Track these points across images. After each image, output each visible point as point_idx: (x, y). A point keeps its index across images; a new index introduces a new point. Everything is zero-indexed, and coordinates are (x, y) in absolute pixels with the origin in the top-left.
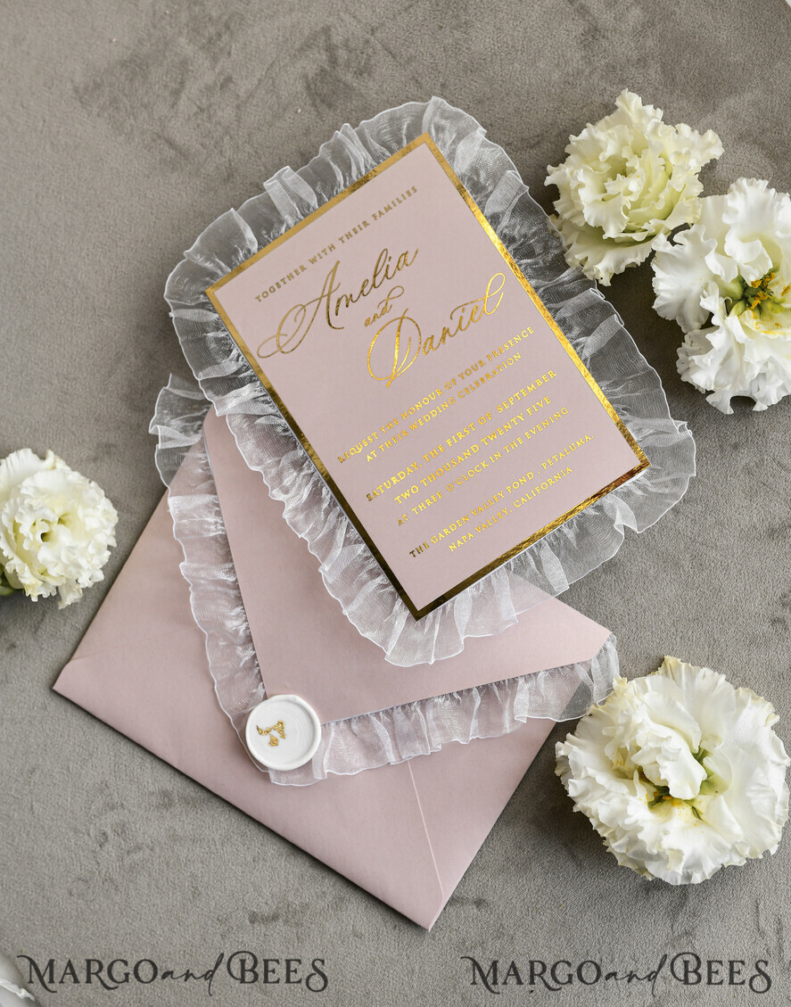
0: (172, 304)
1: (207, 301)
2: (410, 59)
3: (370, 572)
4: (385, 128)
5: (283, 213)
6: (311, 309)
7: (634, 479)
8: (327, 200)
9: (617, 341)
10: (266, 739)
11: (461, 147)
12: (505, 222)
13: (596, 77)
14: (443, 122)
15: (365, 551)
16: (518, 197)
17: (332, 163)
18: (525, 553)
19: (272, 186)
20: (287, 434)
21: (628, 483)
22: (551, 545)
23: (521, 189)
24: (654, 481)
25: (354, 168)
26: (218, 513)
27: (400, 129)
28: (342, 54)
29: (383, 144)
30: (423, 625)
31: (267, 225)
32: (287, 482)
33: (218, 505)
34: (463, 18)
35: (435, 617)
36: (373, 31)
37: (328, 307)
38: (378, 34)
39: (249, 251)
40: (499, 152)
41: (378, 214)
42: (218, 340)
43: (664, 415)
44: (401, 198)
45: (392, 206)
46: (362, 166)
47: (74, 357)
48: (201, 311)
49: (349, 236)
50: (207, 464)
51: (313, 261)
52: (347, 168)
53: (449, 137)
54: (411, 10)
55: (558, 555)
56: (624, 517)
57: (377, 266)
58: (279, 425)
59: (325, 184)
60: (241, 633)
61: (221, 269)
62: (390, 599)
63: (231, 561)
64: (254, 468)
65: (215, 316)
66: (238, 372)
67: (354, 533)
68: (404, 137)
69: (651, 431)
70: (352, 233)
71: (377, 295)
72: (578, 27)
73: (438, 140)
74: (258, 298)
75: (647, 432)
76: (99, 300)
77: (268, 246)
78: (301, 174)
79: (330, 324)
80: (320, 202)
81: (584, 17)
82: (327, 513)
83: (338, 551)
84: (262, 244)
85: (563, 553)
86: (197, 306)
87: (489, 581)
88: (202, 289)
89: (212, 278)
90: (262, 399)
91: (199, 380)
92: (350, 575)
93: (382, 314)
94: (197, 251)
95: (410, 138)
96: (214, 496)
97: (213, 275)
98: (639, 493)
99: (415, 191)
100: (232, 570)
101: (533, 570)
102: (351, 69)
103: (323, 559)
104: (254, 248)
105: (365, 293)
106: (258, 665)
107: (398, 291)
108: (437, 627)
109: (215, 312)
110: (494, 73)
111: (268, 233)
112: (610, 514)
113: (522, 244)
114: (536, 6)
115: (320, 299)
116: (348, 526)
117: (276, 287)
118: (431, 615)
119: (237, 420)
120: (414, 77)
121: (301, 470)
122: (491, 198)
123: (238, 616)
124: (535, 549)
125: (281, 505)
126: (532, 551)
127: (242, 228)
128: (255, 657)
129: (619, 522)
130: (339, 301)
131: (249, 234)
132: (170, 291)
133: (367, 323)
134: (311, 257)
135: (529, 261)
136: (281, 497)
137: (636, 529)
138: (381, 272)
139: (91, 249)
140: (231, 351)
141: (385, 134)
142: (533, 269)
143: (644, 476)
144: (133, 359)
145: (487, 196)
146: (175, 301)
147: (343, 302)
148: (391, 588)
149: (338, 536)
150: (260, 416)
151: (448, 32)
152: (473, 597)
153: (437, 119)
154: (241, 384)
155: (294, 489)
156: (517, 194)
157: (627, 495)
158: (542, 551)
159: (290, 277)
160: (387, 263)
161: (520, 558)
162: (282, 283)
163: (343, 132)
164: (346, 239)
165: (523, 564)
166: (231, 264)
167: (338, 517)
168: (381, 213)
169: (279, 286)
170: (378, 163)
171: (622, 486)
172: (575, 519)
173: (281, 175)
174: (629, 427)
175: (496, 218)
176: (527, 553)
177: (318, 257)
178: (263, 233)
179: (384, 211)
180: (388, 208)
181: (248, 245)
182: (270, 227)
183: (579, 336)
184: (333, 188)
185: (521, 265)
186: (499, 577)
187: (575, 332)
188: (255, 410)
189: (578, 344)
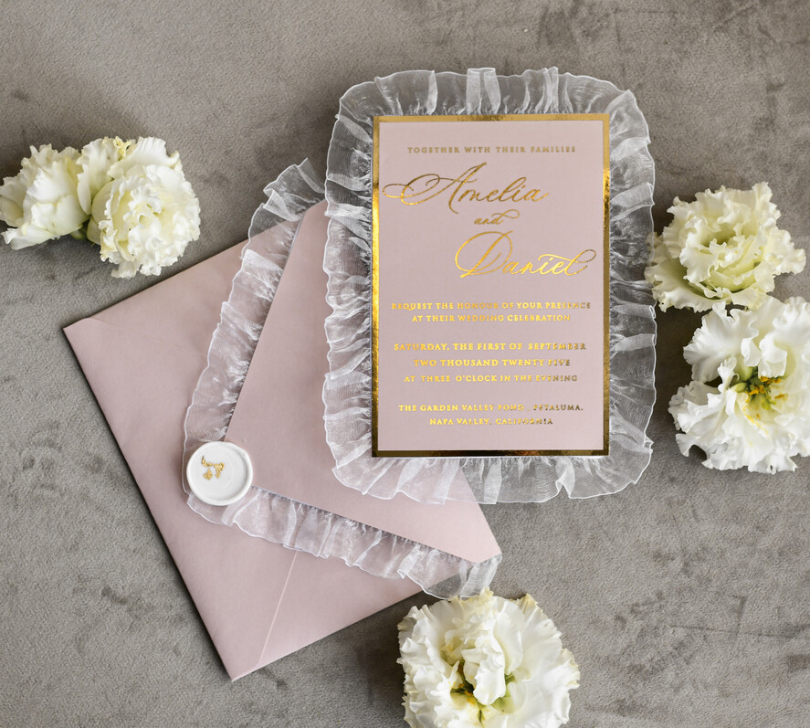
0: (342, 108)
1: (371, 125)
2: (629, 50)
3: (362, 400)
4: (581, 89)
5: (468, 99)
6: (443, 183)
7: (591, 457)
8: (506, 111)
9: (642, 354)
10: (204, 470)
11: (626, 143)
12: (621, 216)
13: (749, 156)
14: (625, 115)
15: (367, 383)
16: (643, 206)
17: (527, 89)
18: (481, 460)
19: (473, 74)
20: (366, 261)
21: (584, 457)
22: (503, 467)
23: (649, 201)
24: (604, 468)
25: (540, 103)
26: (276, 284)
27: (590, 97)
28: (584, 12)
29: (573, 100)
30: (375, 463)
31: (451, 100)
32: (344, 296)
33: (279, 278)
34: (686, 47)
35: (386, 463)
36: (617, 11)
37: (457, 191)
38: (619, 16)
39: (425, 110)
40: (650, 165)
41: (536, 149)
42: (361, 160)
43: (641, 427)
44: (560, 149)
45: (550, 150)
46: (548, 106)
47: (240, 95)
48: (362, 129)
49: (505, 150)
50: (290, 242)
51: (468, 150)
52: (536, 99)
53: (622, 129)
54: (654, 15)
55: (503, 476)
56: (567, 479)
57: (511, 185)
58: (365, 252)
59: (513, 99)
60: (236, 381)
61: (396, 109)
62: (363, 428)
63: (263, 324)
64: (326, 270)
65: (371, 141)
66: (361, 193)
67: (369, 365)
68: (590, 106)
69: (625, 432)
70: (509, 149)
71: (497, 206)
72: (761, 112)
73: (613, 124)
74: (410, 149)
75: (622, 431)
76: (286, 65)
77: (442, 116)
78: (499, 80)
79: (450, 203)
80: (501, 110)
81: (770, 107)
82: (359, 337)
83: (348, 371)
84: (439, 111)
85: (507, 477)
86: (360, 124)
87: (442, 463)
88: (372, 114)
89: (385, 111)
90: (365, 224)
91: (327, 178)
92: (345, 393)
93: (492, 222)
94: (386, 84)
95: (594, 110)
96: (279, 269)
97: (387, 109)
98: (588, 469)
99: (573, 150)
100: (259, 332)
101: (478, 475)
102: (582, 27)
103: (334, 369)
104: (431, 111)
105: (490, 199)
106: (232, 413)
107: (513, 214)
108: (385, 471)
109: (372, 138)
110: (682, 102)
111: (447, 107)
112: (558, 471)
113: (623, 241)
114: (742, 75)
115: (454, 181)
116: (366, 358)
117: (428, 150)
118: (385, 459)
119: (337, 228)
120: (623, 64)
121: (360, 294)
122: (623, 193)
123: (242, 368)
124: (490, 461)
125: (331, 311)
126: (486, 462)
127: (431, 88)
128: (234, 405)
129: (561, 481)
130: (467, 192)
131: (433, 98)
132: (346, 99)
133: (477, 222)
134: (468, 146)
135: (620, 256)
136: (334, 305)
137: (569, 493)
138: (510, 192)
139: (306, 23)
140: (365, 174)
141: (579, 94)
142: (618, 263)
143: (599, 460)
144: (283, 126)
145: (622, 190)
146: (345, 108)
147: (470, 195)
148: (369, 422)
149: (355, 359)
150: (355, 235)
151: (668, 50)
152: (423, 466)
153: (622, 109)
154: (357, 203)
155: (347, 305)
156: (643, 202)
157: (579, 465)
158: (494, 466)
159: (444, 150)
160: (520, 188)
161: (475, 460)
162: (434, 150)
163: (550, 73)
164: (501, 150)
165: (474, 466)
166: (405, 111)
167: (364, 346)
168: (538, 150)
169: (431, 151)
170: (560, 112)
171: (580, 457)
172: (531, 458)
173: (484, 71)
174: (611, 419)
175: (617, 209)
176: (483, 461)
177: (472, 150)
178: (445, 104)
179: (542, 150)
180: (546, 150)
181: (427, 104)
182: (452, 103)
183: (618, 332)
184: (516, 107)
185: (612, 255)
186: (451, 465)
187: (618, 328)
188: (355, 230)
189: (615, 337)
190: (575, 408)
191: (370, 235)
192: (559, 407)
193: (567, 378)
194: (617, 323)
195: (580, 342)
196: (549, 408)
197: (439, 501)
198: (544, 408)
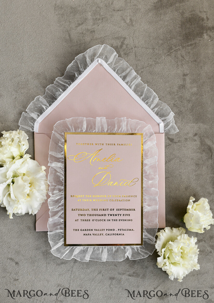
1: (64, 135)
3: (61, 227)
4: (134, 124)
5: (96, 127)
7: (137, 246)
8: (109, 131)
9: (154, 212)
11: (149, 143)
12: (147, 167)
14: (148, 133)
15: (63, 222)
17: (116, 124)
18: (100, 247)
19: (98, 119)
20: (62, 181)
21: (135, 246)
22: (108, 249)
23: (156, 162)
24: (141, 250)
25: (121, 129)
27: (137, 127)
29: (131, 128)
30: (65, 248)
32: (55, 192)
39: (82, 131)
41: (119, 144)
42: (60, 147)
45: (124, 145)
46: (123, 130)
48: (61, 137)
49: (109, 144)
51: (96, 144)
52: (119, 128)
55: (108, 252)
56: (129, 254)
58: (62, 178)
59: (111, 128)
61: (72, 129)
62: (61, 237)
64: (49, 183)
66: (60, 158)
67: (63, 216)
74: (77, 144)
75: (147, 237)
77: (87, 133)
78: (107, 121)
80: (107, 131)
82: (59, 206)
83: (56, 218)
84: (86, 131)
86: (60, 134)
87: (88, 248)
88: (65, 131)
90: (62, 169)
91: (49, 153)
92: (55, 225)
94: (69, 121)
97: (69, 130)
98: (136, 250)
99: (131, 145)
101: (100, 252)
103: (52, 217)
104: (84, 131)
107: (111, 166)
108: (68, 251)
109: (64, 140)
111: (90, 130)
112: (126, 251)
113: (148, 175)
116: (62, 213)
117: (83, 144)
118: (69, 247)
121: (60, 192)
122: (148, 159)
124: (104, 248)
125: (50, 197)
126: (102, 248)
127: (84, 123)
129: (127, 254)
131: (85, 126)
132: (56, 126)
136: (51, 195)
137: (130, 258)
138: (110, 158)
140: (62, 152)
141: (133, 126)
143: (140, 247)
145: (147, 158)
146: (56, 129)
148: (63, 234)
149: (59, 213)
150: (59, 172)
152: (81, 249)
154: (59, 162)
155: (55, 195)
156: (154, 163)
157: (133, 249)
158: (105, 249)
159: (88, 144)
160: (113, 157)
161: (98, 247)
162: (85, 144)
163: (124, 119)
164: (107, 145)
165: (98, 249)
166: (75, 131)
167: (62, 209)
170: (127, 132)
171: (133, 246)
172: (117, 247)
173: (102, 118)
174: (144, 233)
175: (146, 165)
177: (98, 144)
178: (88, 129)
179: (121, 145)
181: (83, 128)
182: (91, 128)
183: (146, 205)
184: (112, 130)
185: (144, 180)
186: (91, 249)
187: (146, 204)
188: (58, 170)
189: (145, 207)
190: (132, 230)
192: (127, 230)
193: (129, 220)
194: (146, 202)
195: (133, 209)
196: (123, 230)
197: (87, 260)
198: (121, 230)
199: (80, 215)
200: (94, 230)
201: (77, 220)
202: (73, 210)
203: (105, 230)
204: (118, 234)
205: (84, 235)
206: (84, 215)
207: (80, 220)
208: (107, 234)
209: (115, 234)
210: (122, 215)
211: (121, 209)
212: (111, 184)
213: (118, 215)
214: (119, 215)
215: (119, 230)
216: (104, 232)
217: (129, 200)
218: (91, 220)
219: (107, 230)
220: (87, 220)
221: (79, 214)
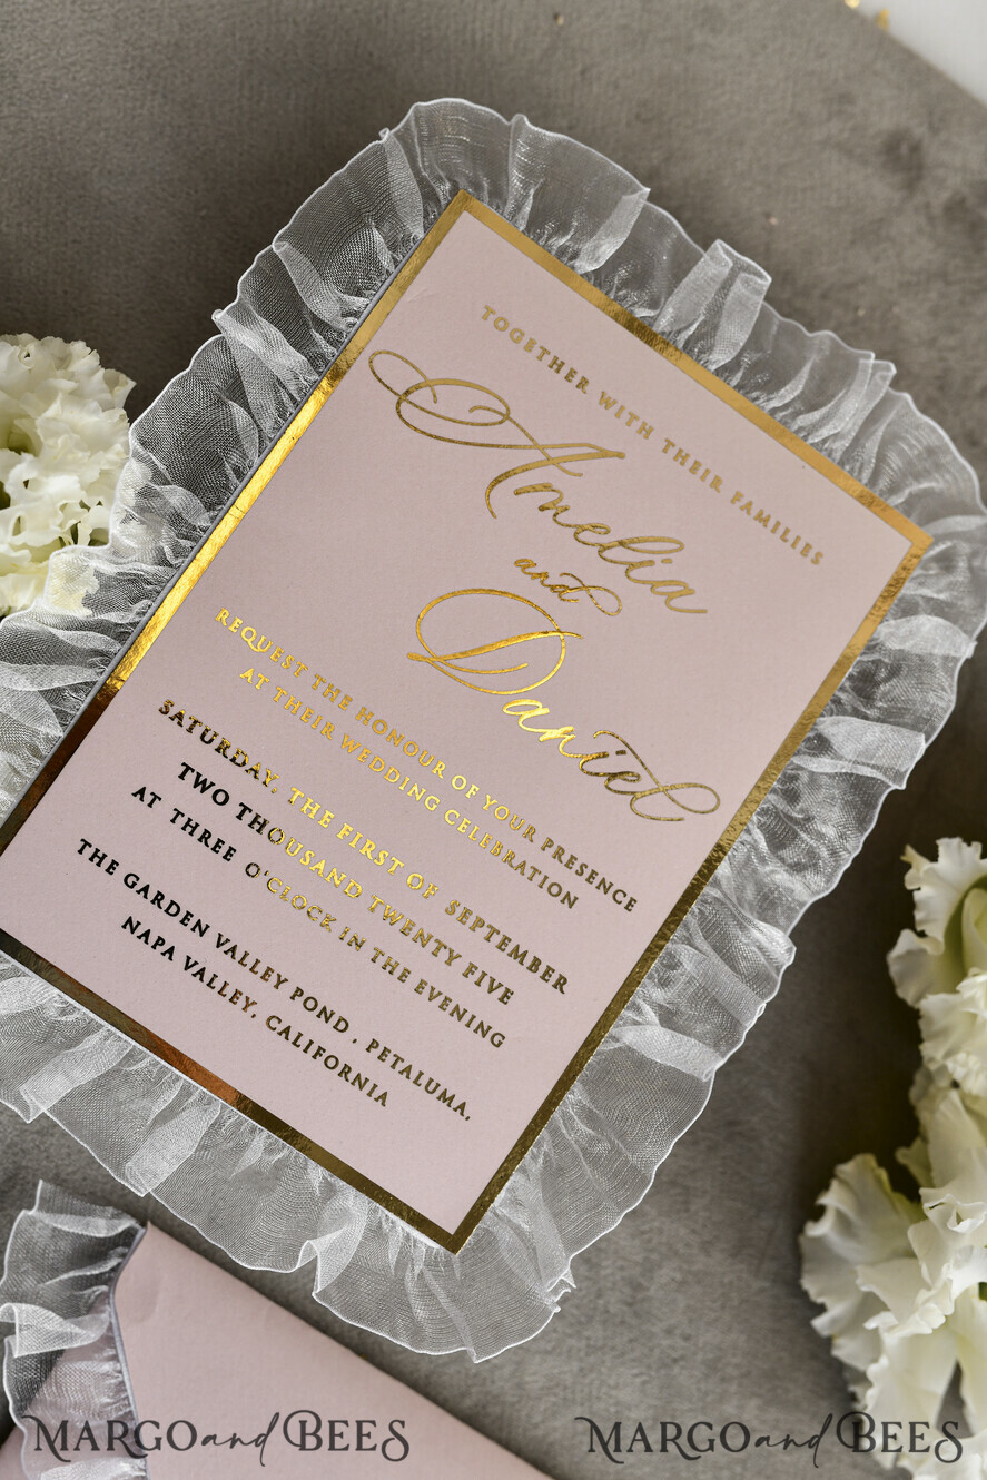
0: (407, 125)
1: (443, 202)
3: (9, 770)
4: (912, 447)
5: (673, 299)
6: (507, 434)
7: (415, 1233)
8: (735, 381)
9: (677, 1084)
11: (927, 624)
12: (822, 765)
14: (962, 565)
15: (48, 739)
16: (879, 776)
17: (807, 368)
18: (178, 1079)
19: (720, 257)
20: (233, 477)
21: (402, 1225)
22: (214, 1128)
23: (897, 776)
24: (428, 1275)
25: (816, 415)
27: (918, 477)
29: (881, 458)
31: (640, 276)
37: (525, 469)
39: (575, 256)
40: (945, 702)
41: (744, 501)
42: (371, 258)
43: (569, 1242)
44: (791, 537)
45: (771, 524)
46: (825, 432)
48: (418, 198)
49: (681, 457)
51: (606, 401)
52: (812, 400)
53: (938, 589)
55: (202, 1147)
56: (333, 1249)
57: (646, 540)
58: (244, 456)
59: (762, 367)
61: (518, 208)
65: (419, 232)
66: (322, 326)
67: (77, 706)
68: (907, 492)
70: (690, 463)
71: (585, 563)
73: (926, 566)
74: (490, 311)
75: (521, 1220)
77: (597, 293)
78: (763, 313)
79: (497, 481)
80: (725, 372)
84: (599, 278)
85: (209, 1155)
86: (421, 182)
87: (89, 1030)
88: (462, 182)
89: (491, 194)
90: (285, 398)
91: (273, 246)
93: (553, 588)
94: (535, 142)
95: (907, 508)
97: (497, 195)
98: (392, 1256)
99: (815, 561)
101: (147, 1109)
104: (586, 265)
105: (584, 536)
107: (608, 602)
109: (426, 229)
111: (625, 284)
112: (326, 1216)
113: (791, 818)
115: (535, 446)
116: (86, 684)
117: (525, 340)
119: (219, 361)
122: (855, 720)
124: (195, 1096)
126: (186, 1092)
127: (614, 218)
129: (318, 1246)
130: (547, 487)
131: (608, 248)
132: (431, 112)
133: (524, 565)
134: (610, 394)
135: (762, 844)
137: (319, 1286)
138: (634, 551)
140: (359, 294)
141: (901, 453)
142: (748, 859)
143: (429, 1249)
145: (857, 713)
146: (414, 130)
147: (547, 497)
150: (246, 406)
152: (40, 1009)
153: (965, 548)
154: (299, 341)
156: (882, 768)
157: (376, 1233)
158: (195, 1111)
159: (557, 365)
160: (657, 558)
161: (163, 1071)
162: (537, 351)
163: (875, 367)
164: (673, 452)
165: (153, 1085)
166: (535, 225)
167: (97, 653)
168: (747, 507)
169: (529, 348)
170: (842, 463)
171: (392, 1216)
172: (287, 1151)
173: (747, 269)
174: (515, 1178)
175: (821, 745)
176: (180, 1084)
177: (615, 408)
178: (622, 272)
179: (754, 512)
180: (762, 519)
181: (587, 247)
182: (638, 280)
183: (652, 1004)
184: (758, 387)
185: (748, 832)
186: (105, 1048)
187: (659, 995)
188: (254, 393)
189: (638, 1010)
190: (455, 1103)
191: (280, 430)
192: (424, 1080)
193: (482, 1029)
194: (664, 983)
195: (560, 969)
196: (401, 1066)
197: (26, 1108)
198: (390, 1059)
199: (191, 777)
200: (211, 936)
201: (148, 797)
202: (173, 712)
203: (288, 989)
204: (351, 1076)
205: (130, 924)
206: (220, 797)
207: (164, 809)
208: (281, 1028)
209: (331, 1062)
210: (460, 965)
211: (480, 923)
212: (526, 715)
213: (432, 945)
214: (444, 954)
215: (374, 1044)
216: (272, 1000)
217: (570, 901)
218: (239, 860)
219: (299, 992)
220: (212, 842)
221: (188, 768)
